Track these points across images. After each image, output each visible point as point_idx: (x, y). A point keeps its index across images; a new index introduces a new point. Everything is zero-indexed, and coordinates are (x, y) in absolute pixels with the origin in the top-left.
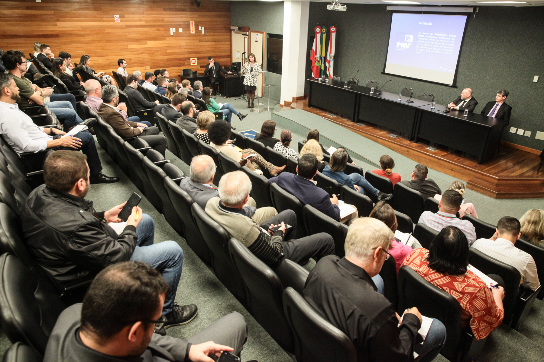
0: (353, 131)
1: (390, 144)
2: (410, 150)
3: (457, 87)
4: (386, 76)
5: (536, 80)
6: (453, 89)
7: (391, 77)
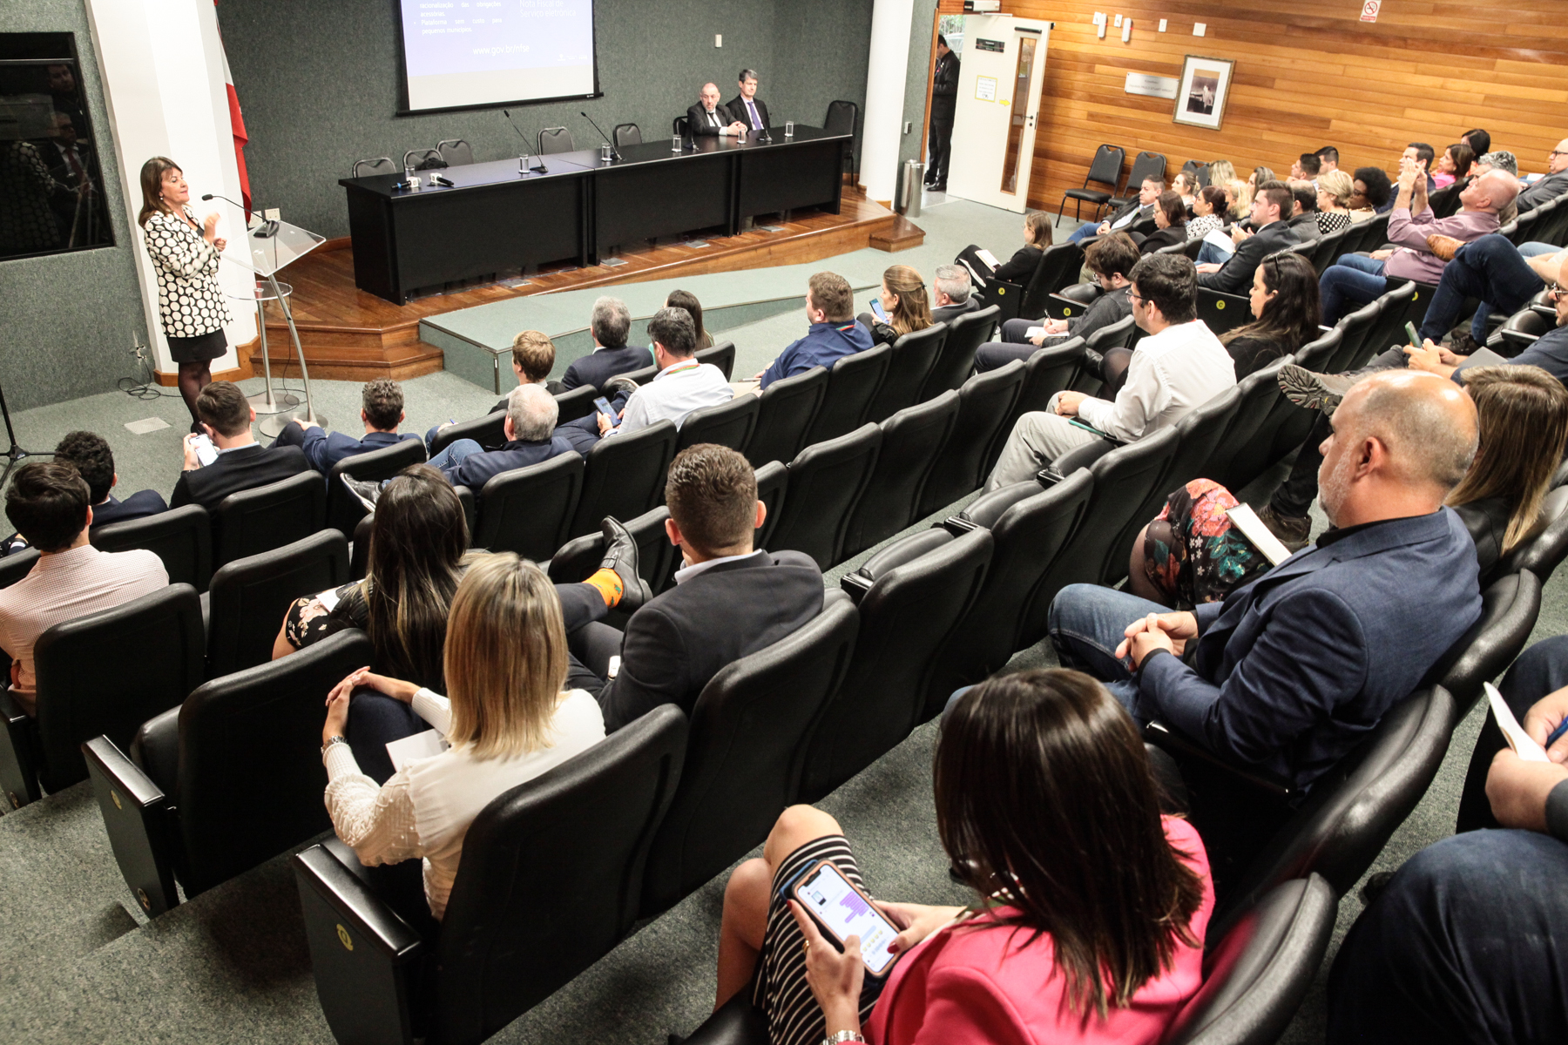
0: (641, 281)
1: (735, 258)
2: (772, 248)
3: (602, 95)
4: (410, 121)
5: (719, 43)
6: (593, 102)
7: (427, 118)
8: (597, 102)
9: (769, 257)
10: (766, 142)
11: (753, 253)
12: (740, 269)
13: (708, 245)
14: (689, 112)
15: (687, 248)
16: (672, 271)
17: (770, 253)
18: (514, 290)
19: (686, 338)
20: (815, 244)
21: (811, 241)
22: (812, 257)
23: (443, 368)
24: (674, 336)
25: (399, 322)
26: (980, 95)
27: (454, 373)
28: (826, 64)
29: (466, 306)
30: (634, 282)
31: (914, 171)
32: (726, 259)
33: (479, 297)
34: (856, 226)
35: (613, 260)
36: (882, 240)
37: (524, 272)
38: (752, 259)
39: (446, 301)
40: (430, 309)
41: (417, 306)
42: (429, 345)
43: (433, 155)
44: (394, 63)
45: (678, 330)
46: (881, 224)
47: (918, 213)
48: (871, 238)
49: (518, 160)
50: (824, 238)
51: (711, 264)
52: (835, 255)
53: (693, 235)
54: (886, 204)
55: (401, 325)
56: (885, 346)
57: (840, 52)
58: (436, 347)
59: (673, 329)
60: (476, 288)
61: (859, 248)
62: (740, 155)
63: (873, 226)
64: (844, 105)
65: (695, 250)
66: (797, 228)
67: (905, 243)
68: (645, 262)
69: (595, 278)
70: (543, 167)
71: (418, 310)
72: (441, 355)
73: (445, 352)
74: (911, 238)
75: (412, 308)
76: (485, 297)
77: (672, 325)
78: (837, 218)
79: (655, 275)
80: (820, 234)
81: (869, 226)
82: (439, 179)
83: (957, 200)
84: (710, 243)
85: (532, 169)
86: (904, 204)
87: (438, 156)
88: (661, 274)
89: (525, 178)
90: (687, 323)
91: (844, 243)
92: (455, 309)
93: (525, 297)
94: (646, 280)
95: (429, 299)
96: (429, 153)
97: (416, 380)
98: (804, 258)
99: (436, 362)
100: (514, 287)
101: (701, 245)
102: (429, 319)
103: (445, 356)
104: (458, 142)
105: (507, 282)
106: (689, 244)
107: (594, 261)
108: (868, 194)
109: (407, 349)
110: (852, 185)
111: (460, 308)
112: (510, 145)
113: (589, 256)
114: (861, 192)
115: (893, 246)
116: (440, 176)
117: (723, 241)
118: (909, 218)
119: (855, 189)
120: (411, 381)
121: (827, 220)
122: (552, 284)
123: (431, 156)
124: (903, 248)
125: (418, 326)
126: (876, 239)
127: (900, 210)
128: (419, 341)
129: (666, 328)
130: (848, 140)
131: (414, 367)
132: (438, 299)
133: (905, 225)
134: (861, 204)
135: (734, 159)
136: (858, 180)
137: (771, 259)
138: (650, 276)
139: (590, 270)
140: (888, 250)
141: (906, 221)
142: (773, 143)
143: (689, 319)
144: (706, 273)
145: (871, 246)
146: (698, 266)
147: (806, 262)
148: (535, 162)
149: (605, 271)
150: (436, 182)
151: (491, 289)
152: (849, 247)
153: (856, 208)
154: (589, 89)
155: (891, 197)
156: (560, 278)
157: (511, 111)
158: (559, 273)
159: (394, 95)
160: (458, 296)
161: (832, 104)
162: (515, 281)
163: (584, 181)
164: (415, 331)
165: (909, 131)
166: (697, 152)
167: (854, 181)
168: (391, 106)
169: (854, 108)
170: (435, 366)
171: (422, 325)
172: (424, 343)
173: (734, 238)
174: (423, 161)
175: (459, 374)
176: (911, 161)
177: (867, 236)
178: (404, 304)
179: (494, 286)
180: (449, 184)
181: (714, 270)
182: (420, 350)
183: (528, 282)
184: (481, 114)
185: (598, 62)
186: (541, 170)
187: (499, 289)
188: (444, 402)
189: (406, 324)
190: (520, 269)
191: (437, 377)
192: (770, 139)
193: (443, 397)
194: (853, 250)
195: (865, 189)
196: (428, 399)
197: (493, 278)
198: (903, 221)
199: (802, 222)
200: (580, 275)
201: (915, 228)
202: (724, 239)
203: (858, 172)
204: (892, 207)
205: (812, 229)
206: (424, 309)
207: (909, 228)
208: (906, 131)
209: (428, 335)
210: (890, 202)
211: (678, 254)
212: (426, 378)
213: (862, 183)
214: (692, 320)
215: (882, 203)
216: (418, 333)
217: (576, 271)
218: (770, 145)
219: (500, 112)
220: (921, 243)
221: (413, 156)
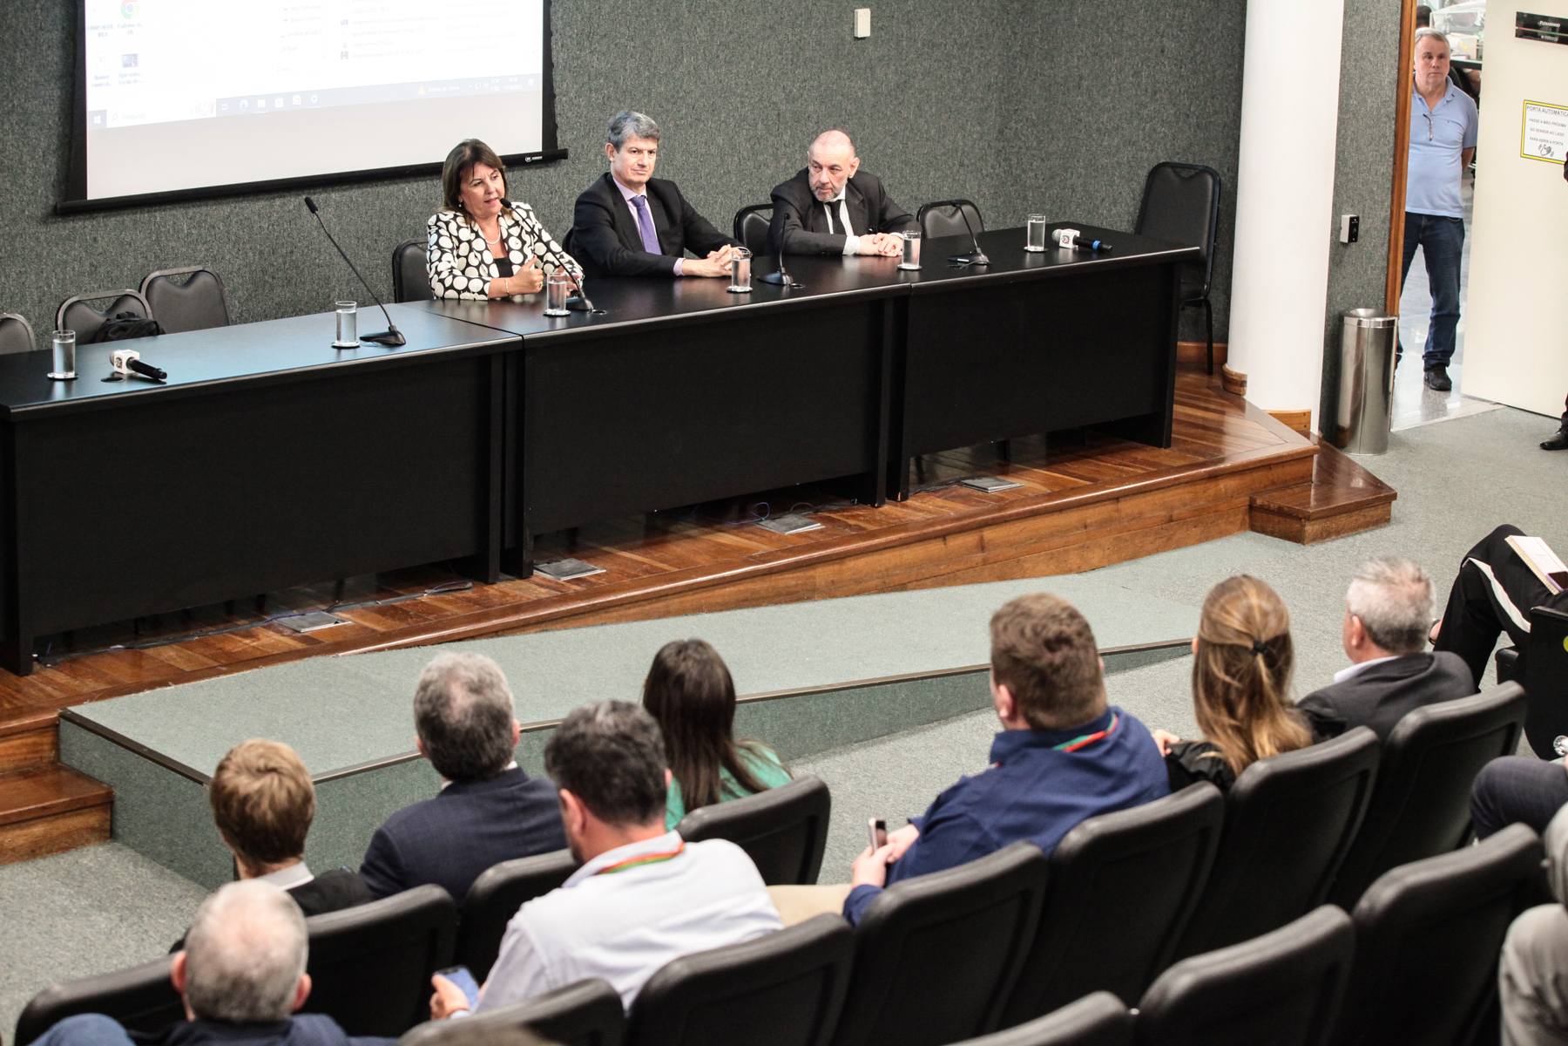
2: (989, 534)
3: (564, 155)
4: (83, 227)
5: (863, 26)
6: (541, 172)
7: (128, 218)
8: (551, 172)
9: (979, 557)
10: (973, 268)
11: (935, 547)
12: (902, 587)
13: (817, 526)
14: (776, 197)
15: (763, 534)
16: (719, 592)
17: (982, 546)
18: (306, 639)
19: (639, 777)
20: (1103, 524)
21: (1092, 514)
22: (1095, 556)
23: (109, 833)
24: (607, 775)
25: (11, 717)
26: (1532, 148)
27: (134, 847)
28: (1137, 74)
29: (181, 677)
30: (619, 620)
31: (1368, 337)
32: (860, 563)
33: (214, 657)
34: (1213, 477)
35: (568, 564)
36: (1281, 512)
37: (336, 596)
38: (934, 561)
39: (137, 665)
40: (91, 685)
41: (61, 677)
42: (79, 775)
43: (131, 306)
44: (57, 93)
45: (617, 757)
46: (1278, 473)
47: (1382, 442)
48: (1252, 508)
49: (331, 315)
50: (1127, 506)
51: (822, 574)
52: (1157, 551)
53: (781, 501)
54: (1296, 421)
55: (14, 724)
56: (1205, 792)
57: (1171, 45)
58: (90, 779)
59: (602, 754)
60: (213, 634)
61: (1222, 534)
62: (903, 301)
63: (1256, 475)
64: (1185, 174)
65: (781, 539)
66: (1055, 482)
67: (1343, 520)
68: (650, 570)
69: (517, 609)
70: (393, 333)
71: (60, 687)
72: (107, 803)
73: (117, 793)
74: (1359, 506)
75: (49, 682)
76: (228, 654)
77: (600, 745)
78: (1163, 456)
79: (675, 602)
80: (1116, 498)
81: (1248, 478)
82: (134, 365)
83: (1487, 407)
84: (823, 520)
85: (362, 339)
86: (1345, 420)
87: (139, 307)
88: (690, 599)
89: (347, 358)
90: (640, 738)
91: (1181, 520)
92: (152, 685)
93: (329, 659)
94: (648, 616)
95: (90, 661)
96: (122, 299)
97: (41, 862)
98: (1074, 559)
99: (93, 819)
100: (306, 631)
101: (800, 527)
102: (85, 710)
103: (118, 804)
104: (195, 274)
105: (290, 620)
106: (769, 525)
107: (518, 568)
108: (1251, 395)
109: (23, 784)
110: (1210, 372)
111: (164, 684)
112: (327, 279)
113: (504, 553)
114: (1231, 390)
115: (1310, 528)
116: (137, 356)
117: (861, 516)
118: (1360, 457)
119: (1217, 381)
120: (29, 866)
121: (1135, 461)
122: (404, 626)
123: (122, 310)
124: (1338, 533)
125: (54, 726)
126: (1265, 510)
127: (1335, 435)
128: (56, 765)
129: (585, 754)
130: (1195, 261)
131: (38, 830)
132: (114, 661)
133: (1350, 476)
134: (1233, 421)
135: (889, 310)
136: (1224, 359)
137: (985, 562)
138: (660, 605)
139: (507, 589)
140: (1297, 538)
141: (1351, 463)
142: (990, 268)
143: (645, 728)
144: (809, 599)
145: (1253, 528)
146: (789, 580)
147: (1080, 571)
148: (373, 320)
149: (543, 593)
150: (125, 371)
151: (249, 635)
152: (1196, 531)
153: (1218, 431)
154: (532, 143)
155: (1309, 400)
156: (429, 609)
157: (318, 198)
158: (426, 597)
159: (51, 165)
160: (169, 653)
161: (1156, 172)
162: (310, 615)
163: (496, 368)
164: (47, 739)
165: (1353, 236)
166: (793, 293)
167: (1213, 360)
168: (41, 190)
169: (1210, 181)
170: (92, 829)
171: (66, 727)
172: (70, 769)
173: (888, 509)
174: (103, 320)
175: (149, 852)
176: (1361, 312)
177: (1244, 501)
178: (29, 672)
179: (258, 628)
180: (155, 375)
181: (833, 591)
182: (58, 787)
183: (346, 618)
184: (260, 205)
185: (557, 78)
186: (390, 338)
187: (267, 638)
188: (101, 921)
189: (27, 721)
190: (331, 585)
191: (94, 856)
192: (983, 258)
193: (101, 909)
194: (1206, 538)
195: (1241, 383)
196: (65, 912)
197: (259, 607)
198: (1343, 466)
199: (1075, 467)
200: (476, 602)
201: (1375, 484)
202: (863, 511)
203: (1225, 339)
204: (1315, 429)
205: (1096, 483)
206: (74, 683)
207: (1359, 483)
208: (1344, 238)
209: (81, 751)
210: (1307, 415)
211: (740, 550)
212: (65, 860)
213: (1234, 365)
214: (656, 732)
215: (1286, 418)
216: (56, 745)
217: (471, 591)
218: (982, 274)
219: (296, 201)
220: (1385, 520)
221: (82, 308)
